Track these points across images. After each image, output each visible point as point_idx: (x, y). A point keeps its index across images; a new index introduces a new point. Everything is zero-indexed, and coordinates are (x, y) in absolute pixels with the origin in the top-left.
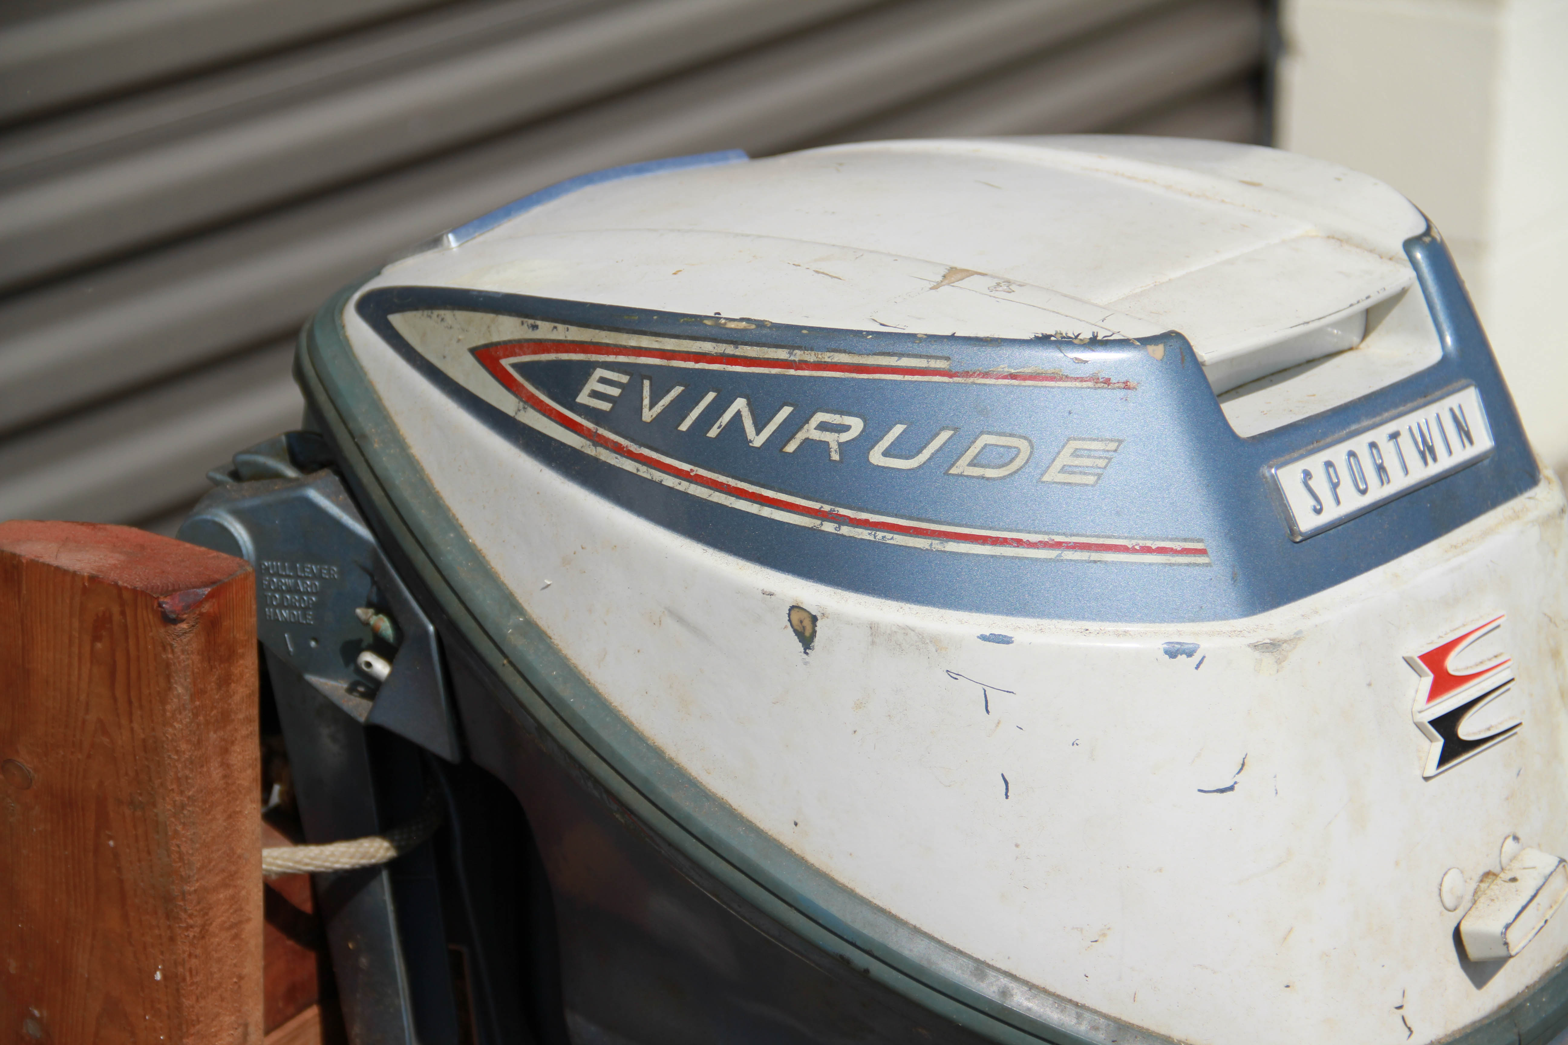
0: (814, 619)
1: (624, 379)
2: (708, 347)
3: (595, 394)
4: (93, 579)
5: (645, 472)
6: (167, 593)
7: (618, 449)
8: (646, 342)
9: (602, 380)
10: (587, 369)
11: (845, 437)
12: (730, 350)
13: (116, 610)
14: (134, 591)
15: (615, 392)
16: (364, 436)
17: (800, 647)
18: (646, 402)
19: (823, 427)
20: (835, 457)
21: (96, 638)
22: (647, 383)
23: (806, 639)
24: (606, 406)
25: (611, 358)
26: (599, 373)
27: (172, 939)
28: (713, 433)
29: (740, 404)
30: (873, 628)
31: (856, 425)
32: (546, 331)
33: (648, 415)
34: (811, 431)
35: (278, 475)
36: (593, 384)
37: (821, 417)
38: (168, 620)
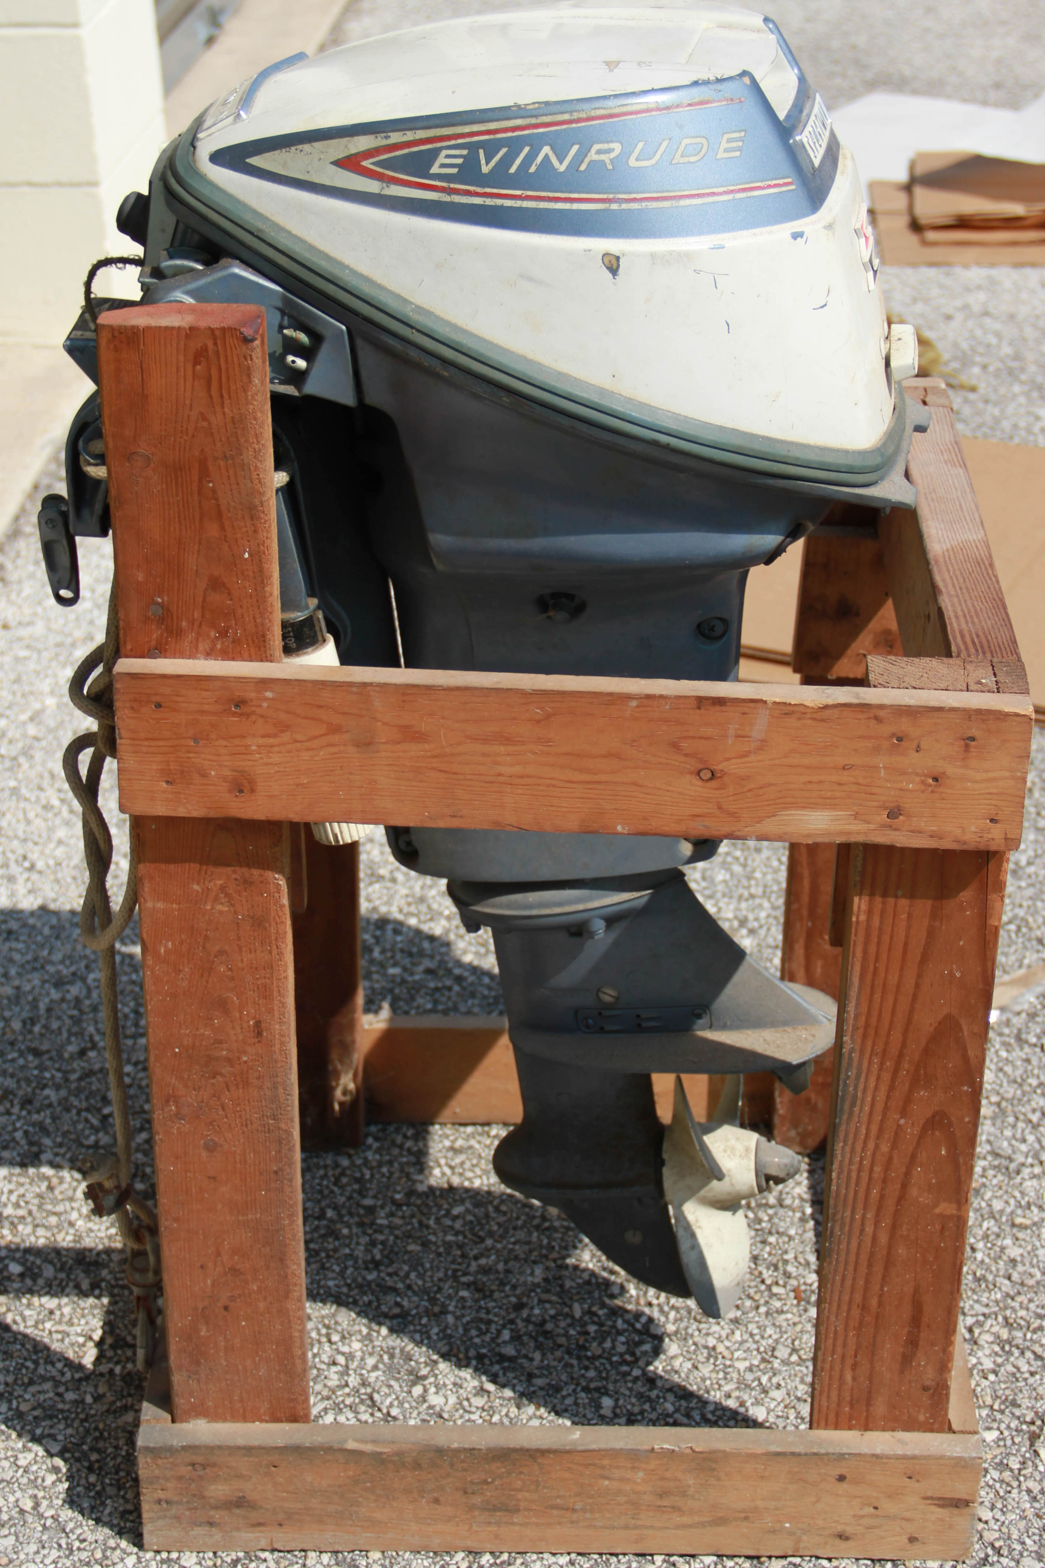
0: (618, 258)
1: (465, 152)
2: (519, 122)
3: (443, 166)
4: (191, 329)
5: (489, 202)
6: (244, 324)
7: (468, 193)
8: (476, 128)
9: (448, 156)
10: (435, 153)
11: (612, 155)
12: (534, 121)
13: (210, 344)
14: (223, 330)
15: (460, 161)
17: (611, 275)
18: (483, 162)
19: (599, 152)
20: (610, 167)
21: (196, 362)
22: (481, 152)
23: (614, 270)
24: (454, 171)
25: (453, 142)
26: (444, 153)
27: (255, 531)
28: (532, 169)
29: (546, 150)
30: (653, 256)
31: (617, 147)
32: (396, 137)
33: (485, 169)
34: (593, 156)
36: (441, 159)
37: (596, 147)
38: (247, 341)
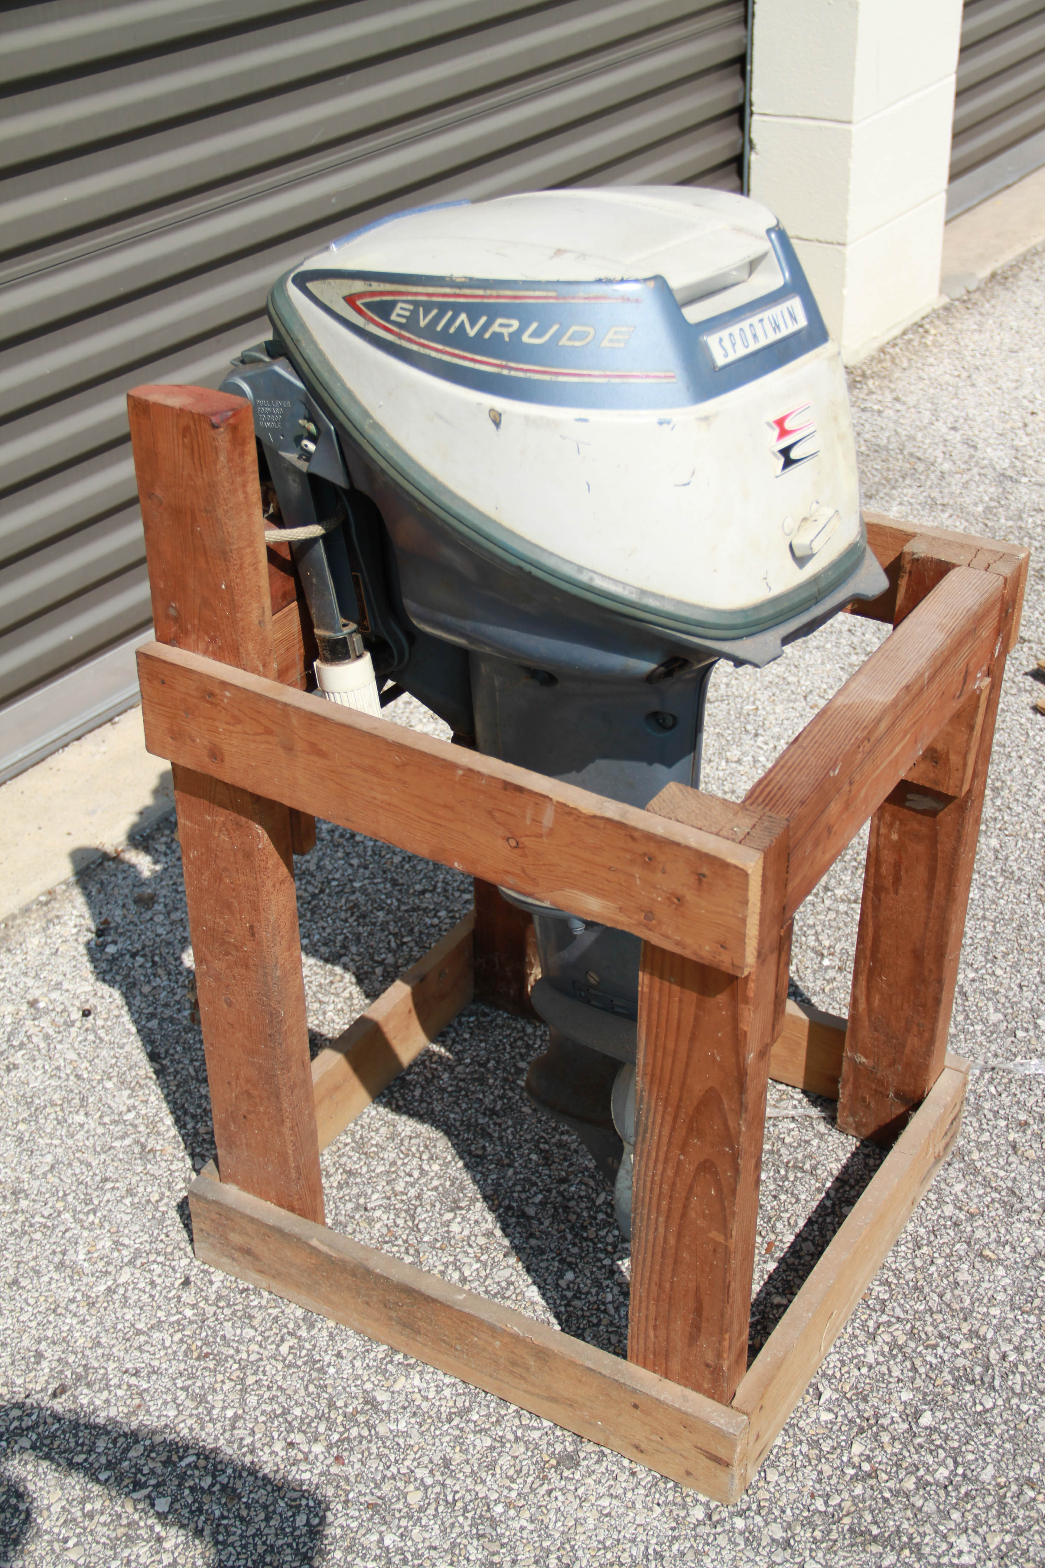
0: (500, 415)
1: (411, 307)
2: (448, 290)
3: (399, 315)
4: (181, 410)
5: (422, 350)
6: (214, 414)
7: (410, 340)
8: (420, 289)
9: (402, 309)
10: (393, 304)
11: (511, 330)
12: (457, 291)
13: (192, 423)
14: (199, 415)
15: (407, 314)
16: (298, 341)
17: (494, 427)
18: (421, 317)
19: (501, 325)
20: (507, 339)
21: (184, 436)
22: (421, 310)
23: (497, 423)
24: (403, 321)
25: (405, 298)
26: (400, 305)
27: (228, 570)
28: (452, 330)
29: (463, 317)
30: (527, 418)
31: (515, 324)
32: (376, 286)
33: (423, 323)
34: (495, 328)
35: (261, 361)
36: (398, 310)
37: (500, 321)
38: (214, 427)
